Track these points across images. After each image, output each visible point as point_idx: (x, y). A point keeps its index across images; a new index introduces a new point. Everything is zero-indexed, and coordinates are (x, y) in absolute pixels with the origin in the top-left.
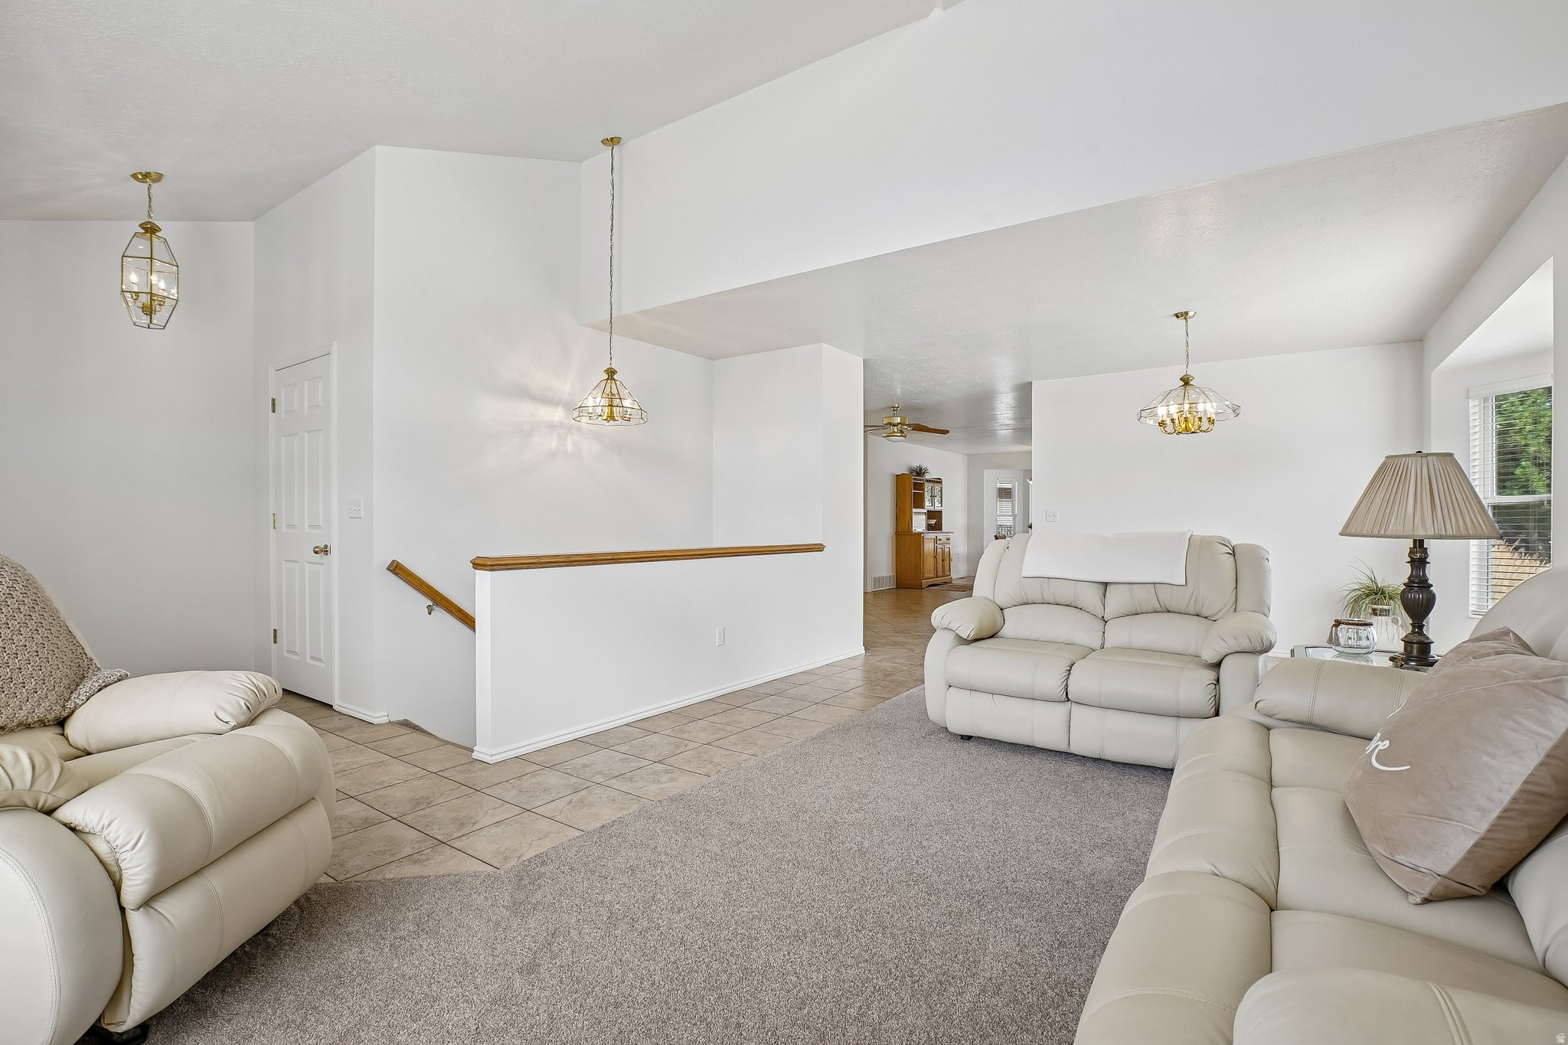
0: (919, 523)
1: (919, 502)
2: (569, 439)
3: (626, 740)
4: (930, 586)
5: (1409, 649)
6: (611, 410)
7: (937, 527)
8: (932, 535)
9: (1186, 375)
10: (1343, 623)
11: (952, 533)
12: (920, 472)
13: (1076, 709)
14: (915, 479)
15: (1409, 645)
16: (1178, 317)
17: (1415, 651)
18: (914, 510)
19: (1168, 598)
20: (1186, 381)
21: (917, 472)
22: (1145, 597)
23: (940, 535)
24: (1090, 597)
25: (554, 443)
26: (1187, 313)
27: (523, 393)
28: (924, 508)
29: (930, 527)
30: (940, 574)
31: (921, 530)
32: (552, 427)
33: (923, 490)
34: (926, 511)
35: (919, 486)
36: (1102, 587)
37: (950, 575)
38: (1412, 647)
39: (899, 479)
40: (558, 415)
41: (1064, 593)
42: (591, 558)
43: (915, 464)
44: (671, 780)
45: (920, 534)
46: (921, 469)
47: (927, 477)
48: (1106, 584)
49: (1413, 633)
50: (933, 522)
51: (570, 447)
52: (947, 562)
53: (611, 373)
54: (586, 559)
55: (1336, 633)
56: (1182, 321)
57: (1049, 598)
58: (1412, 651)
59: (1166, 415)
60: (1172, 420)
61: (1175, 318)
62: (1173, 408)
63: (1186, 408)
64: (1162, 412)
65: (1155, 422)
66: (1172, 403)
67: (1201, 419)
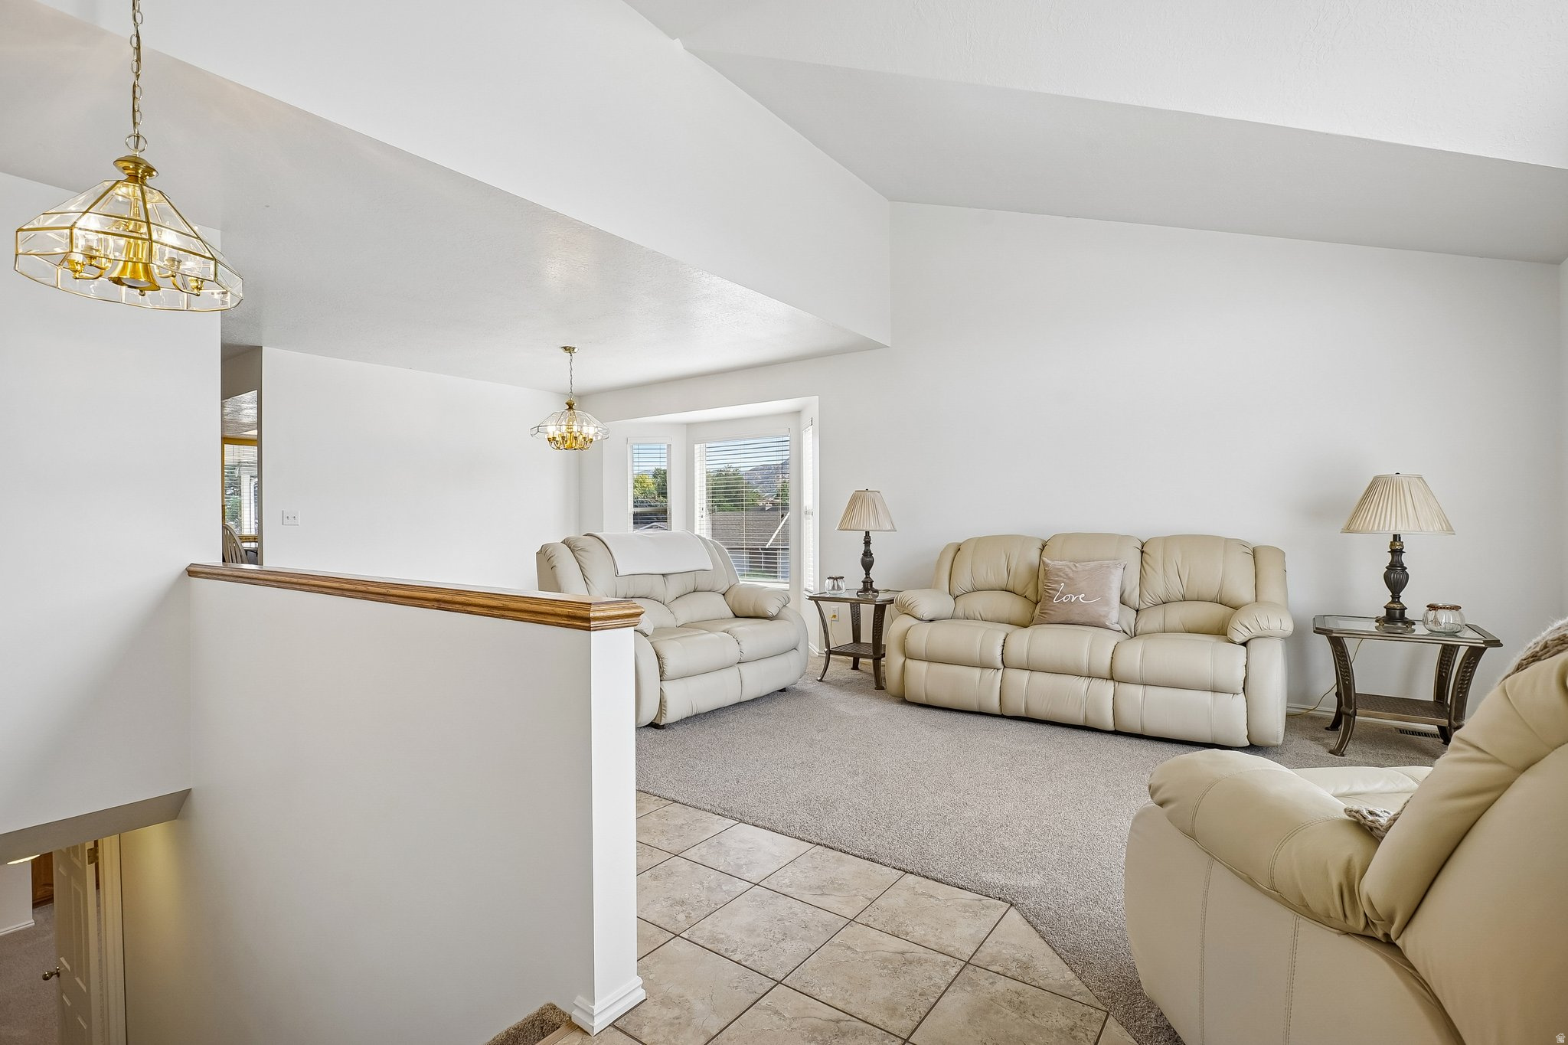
16: (565, 350)
20: (570, 405)
41: (644, 586)
49: (867, 577)
56: (567, 354)
59: (558, 433)
60: (563, 438)
61: (562, 350)
62: (564, 428)
63: (575, 428)
64: (552, 430)
65: (546, 437)
66: (564, 423)
67: (585, 438)
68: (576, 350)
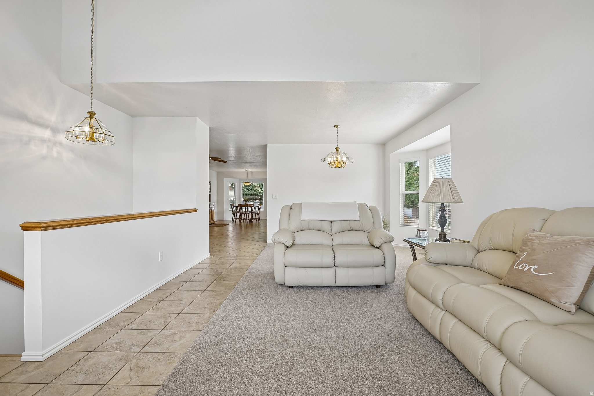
2: (55, 150)
3: (130, 321)
5: (441, 237)
6: (92, 134)
9: (337, 147)
10: (421, 230)
11: (214, 203)
13: (337, 269)
15: (441, 235)
16: (335, 127)
17: (443, 237)
19: (354, 225)
20: (337, 149)
22: (346, 226)
24: (326, 226)
25: (44, 151)
26: (338, 126)
27: (23, 117)
30: (211, 220)
32: (43, 141)
36: (330, 222)
38: (442, 236)
40: (47, 134)
41: (317, 225)
42: (103, 219)
44: (181, 338)
48: (331, 221)
49: (442, 232)
51: (55, 154)
52: (213, 215)
53: (92, 114)
54: (101, 220)
55: (419, 233)
56: (336, 128)
57: (311, 228)
58: (442, 237)
59: (332, 161)
60: (335, 163)
61: (334, 127)
62: (335, 159)
63: (339, 158)
64: (330, 160)
65: (328, 163)
66: (335, 157)
67: (343, 163)
68: (339, 126)
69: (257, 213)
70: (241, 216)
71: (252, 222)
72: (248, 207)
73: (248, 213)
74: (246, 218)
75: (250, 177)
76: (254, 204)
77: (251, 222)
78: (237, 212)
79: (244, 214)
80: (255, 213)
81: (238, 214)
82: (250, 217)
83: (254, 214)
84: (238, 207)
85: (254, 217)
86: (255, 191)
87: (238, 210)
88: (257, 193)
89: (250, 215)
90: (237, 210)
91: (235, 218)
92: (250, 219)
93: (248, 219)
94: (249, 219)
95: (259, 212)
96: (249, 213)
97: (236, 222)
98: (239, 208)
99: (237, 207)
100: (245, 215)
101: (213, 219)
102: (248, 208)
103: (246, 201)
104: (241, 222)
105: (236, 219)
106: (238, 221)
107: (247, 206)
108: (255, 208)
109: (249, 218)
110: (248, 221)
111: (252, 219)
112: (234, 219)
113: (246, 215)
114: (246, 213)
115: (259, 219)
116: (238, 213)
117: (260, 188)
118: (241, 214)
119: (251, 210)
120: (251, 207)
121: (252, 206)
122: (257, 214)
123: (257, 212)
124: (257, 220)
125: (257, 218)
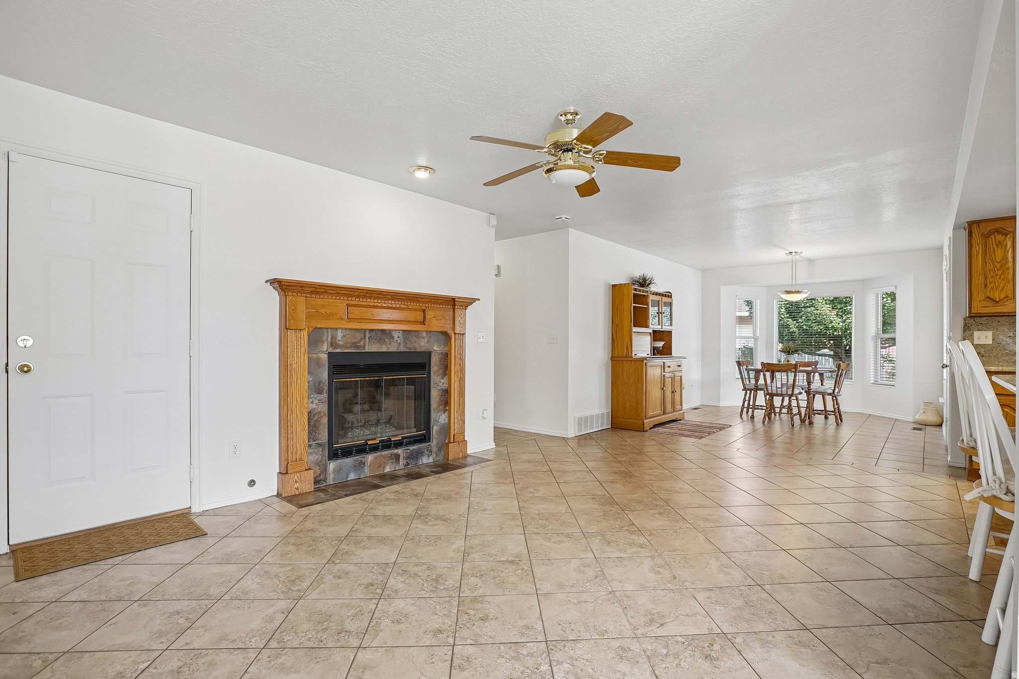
0: (642, 345)
1: (640, 319)
4: (655, 426)
7: (666, 351)
8: (659, 361)
11: (684, 358)
12: (644, 282)
14: (636, 290)
18: (635, 329)
21: (640, 283)
23: (668, 361)
28: (647, 326)
29: (655, 351)
30: (669, 407)
31: (645, 355)
33: (647, 304)
34: (651, 331)
35: (640, 299)
37: (682, 410)
39: (616, 289)
43: (637, 274)
45: (642, 360)
46: (645, 280)
47: (653, 288)
50: (660, 344)
52: (677, 395)
69: (830, 394)
70: (771, 400)
71: (811, 423)
72: (795, 372)
73: (796, 391)
74: (790, 407)
75: (803, 277)
76: (816, 363)
77: (807, 422)
78: (757, 388)
79: (781, 395)
80: (823, 394)
81: (761, 394)
82: (803, 404)
83: (819, 398)
84: (760, 371)
85: (818, 404)
86: (820, 323)
87: (761, 381)
88: (827, 328)
89: (804, 396)
90: (757, 380)
91: (751, 403)
92: (803, 411)
93: (795, 411)
94: (799, 411)
95: (839, 392)
96: (801, 393)
97: (752, 417)
98: (764, 375)
99: (758, 372)
100: (787, 399)
101: (678, 407)
102: (795, 376)
103: (787, 351)
104: (770, 419)
105: (755, 407)
106: (759, 414)
107: (794, 368)
108: (821, 375)
109: (799, 407)
110: (796, 418)
111: (811, 411)
112: (748, 408)
113: (790, 401)
114: (790, 392)
115: (838, 415)
116: (761, 390)
117: (837, 315)
118: (772, 395)
119: (809, 383)
120: (808, 373)
121: (811, 370)
122: (829, 399)
123: (830, 391)
124: (832, 418)
125: (830, 407)
